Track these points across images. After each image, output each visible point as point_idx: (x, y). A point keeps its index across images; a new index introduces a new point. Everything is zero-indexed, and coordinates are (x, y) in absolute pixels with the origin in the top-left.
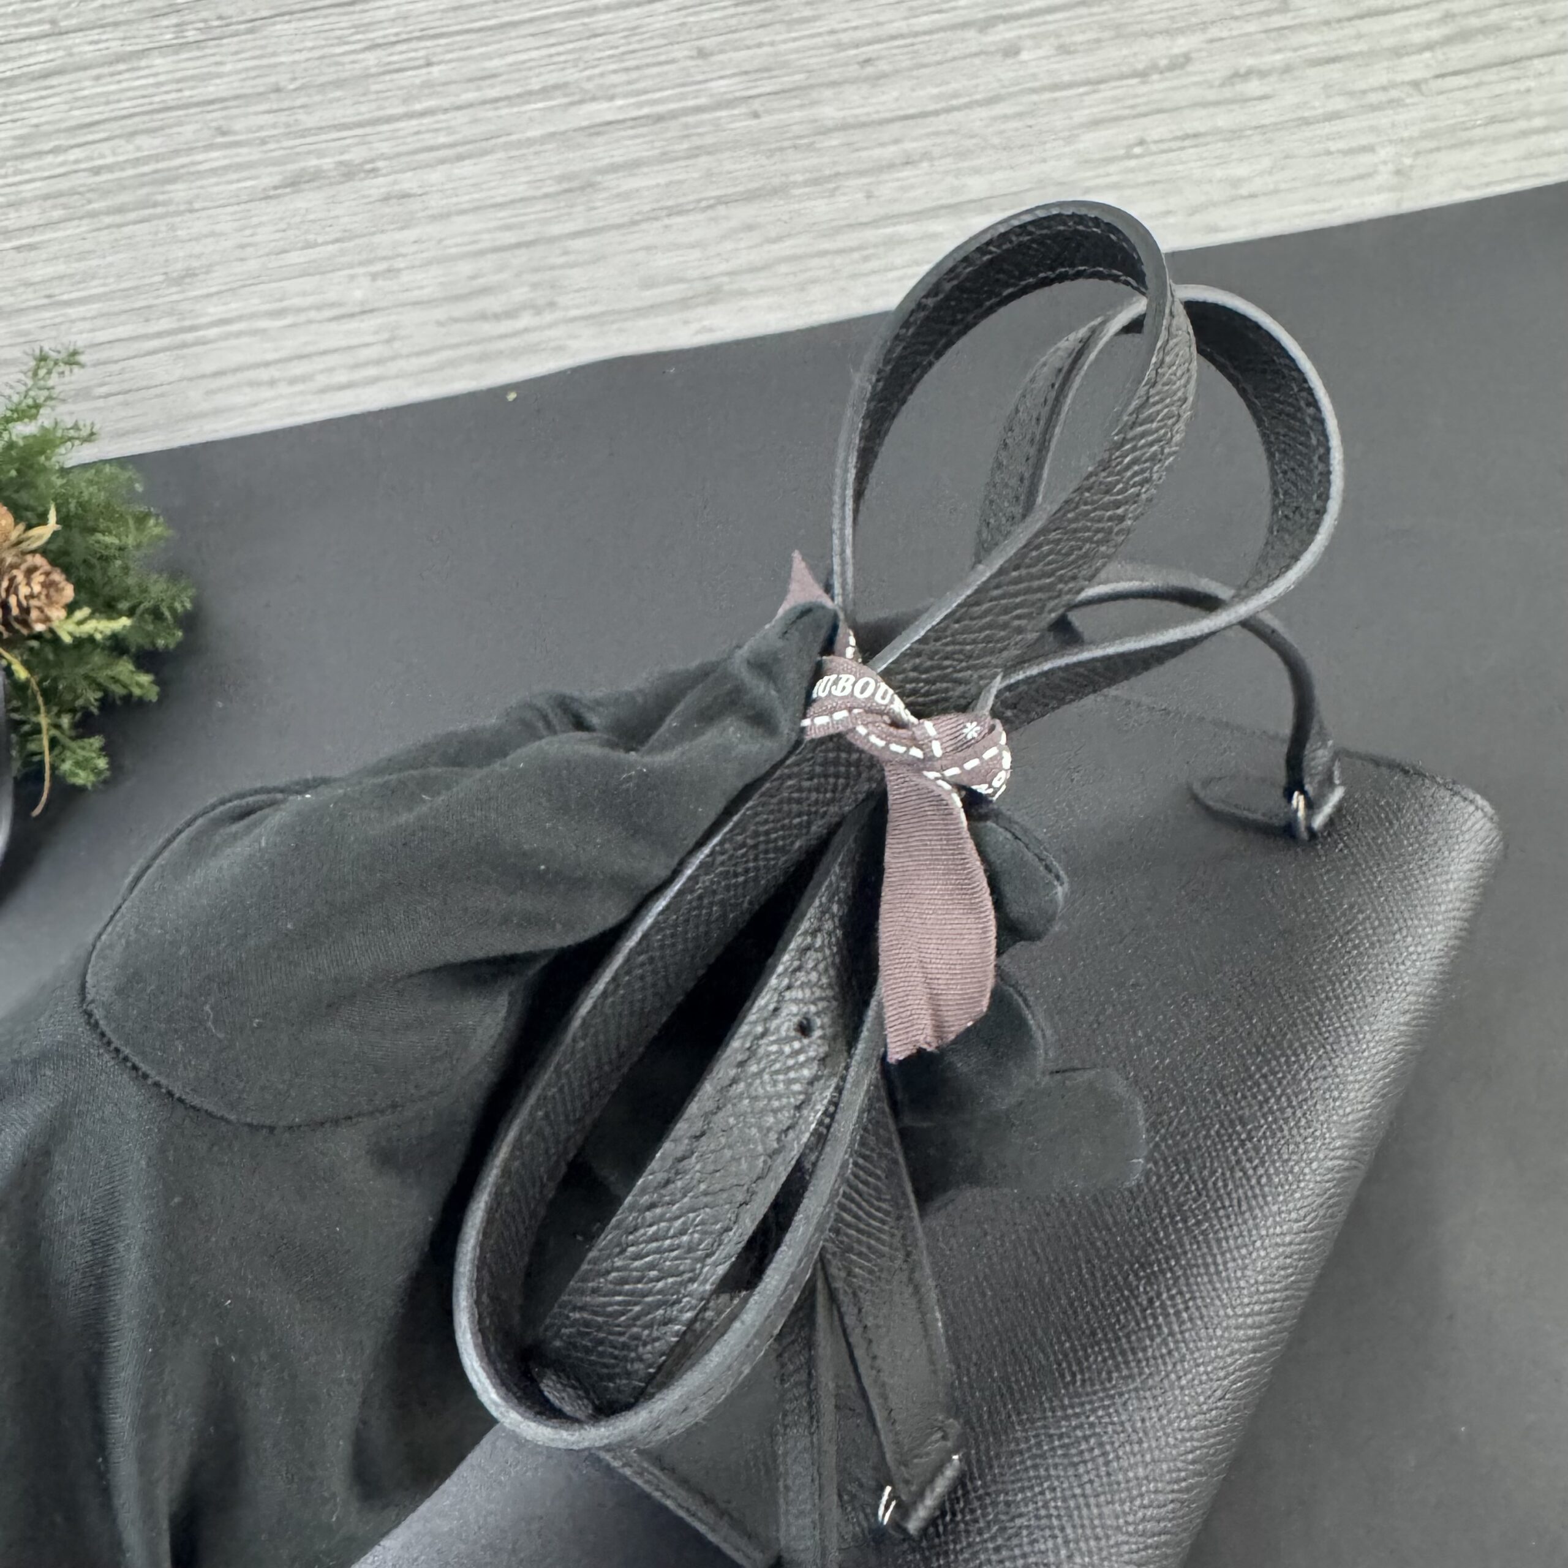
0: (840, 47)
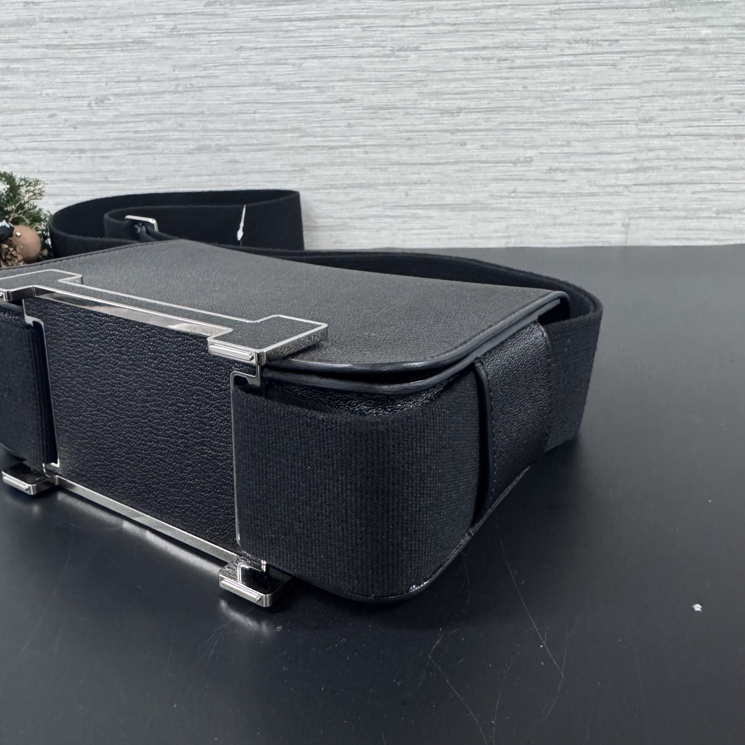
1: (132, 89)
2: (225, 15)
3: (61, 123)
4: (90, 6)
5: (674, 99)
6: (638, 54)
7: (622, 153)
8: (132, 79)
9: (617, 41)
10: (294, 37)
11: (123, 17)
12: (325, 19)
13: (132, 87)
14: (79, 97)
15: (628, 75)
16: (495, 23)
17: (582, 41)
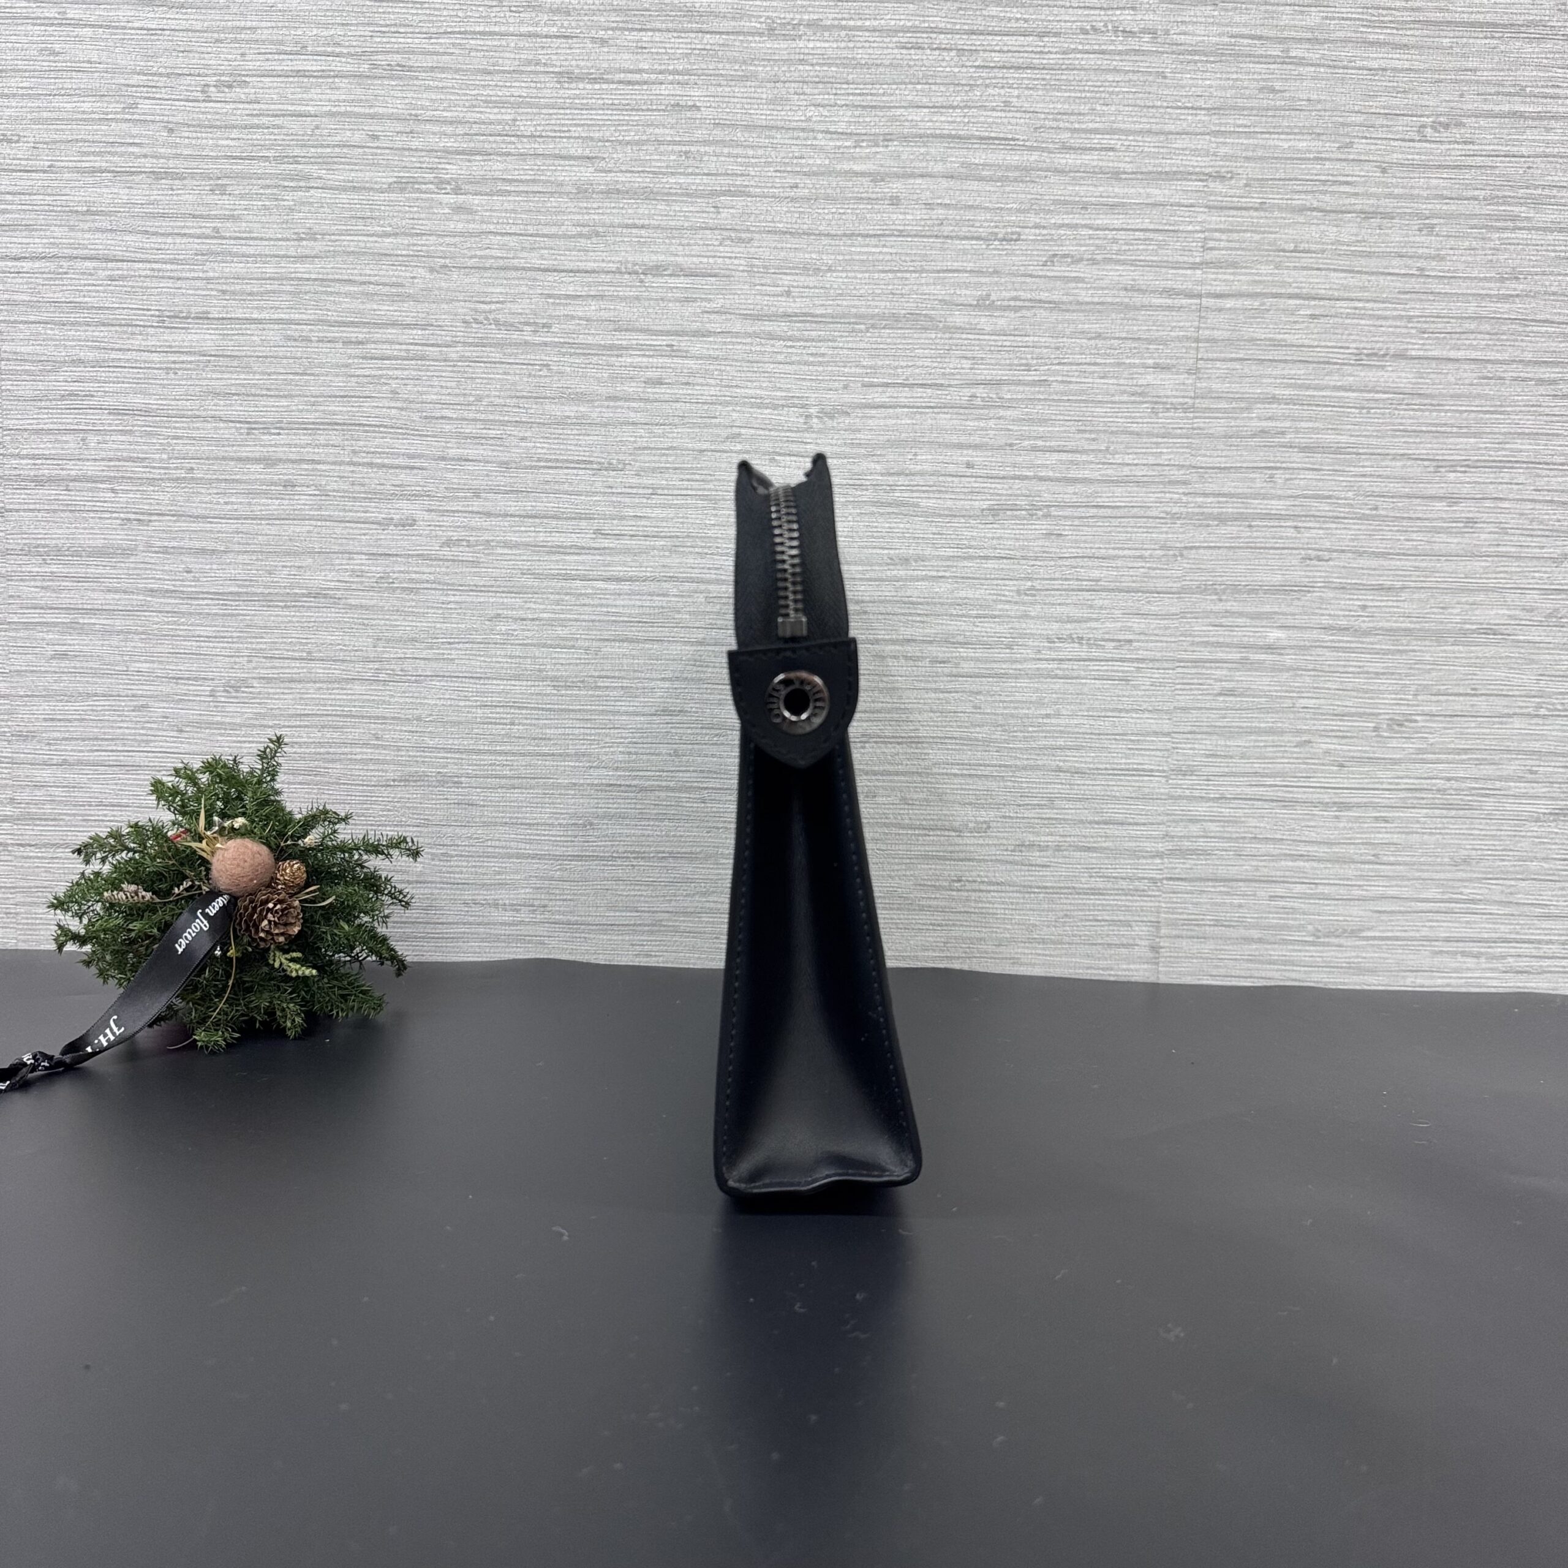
1: (295, 670)
2: (475, 563)
3: (154, 722)
4: (238, 533)
5: (1229, 738)
6: (1166, 665)
7: (1144, 824)
8: (296, 654)
9: (1130, 641)
10: (589, 605)
11: (296, 554)
12: (644, 581)
13: (296, 669)
14: (196, 679)
15: (1149, 696)
16: (928, 604)
17: (1071, 639)
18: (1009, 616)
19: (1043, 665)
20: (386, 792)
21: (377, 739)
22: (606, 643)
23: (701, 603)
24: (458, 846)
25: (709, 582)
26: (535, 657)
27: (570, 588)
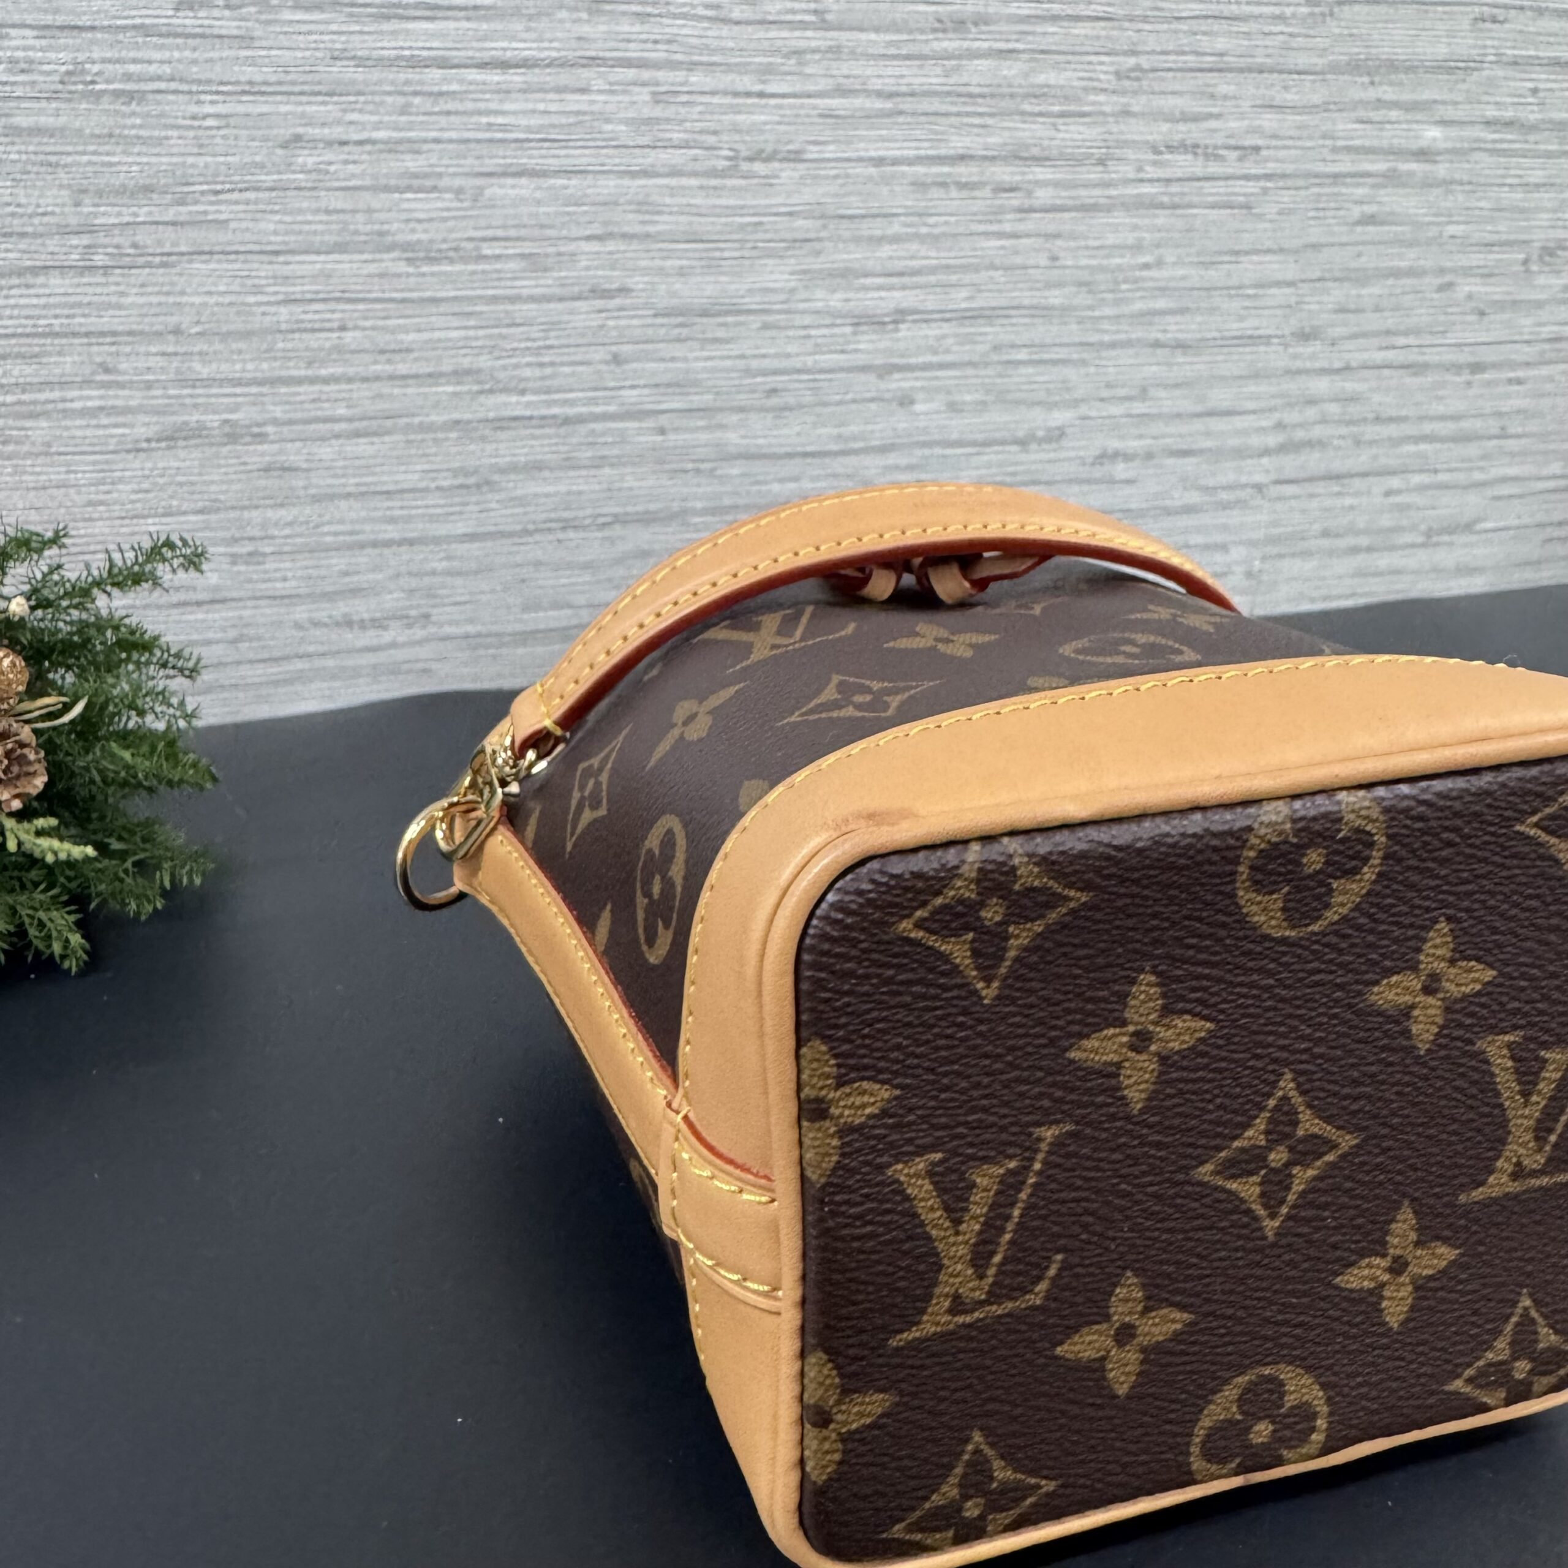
0: (748, 372)
18: (1104, 114)
19: (1147, 189)
20: (138, 464)
21: (107, 371)
22: (494, 180)
23: (645, 103)
24: (273, 537)
25: (656, 65)
26: (370, 211)
27: (421, 83)
